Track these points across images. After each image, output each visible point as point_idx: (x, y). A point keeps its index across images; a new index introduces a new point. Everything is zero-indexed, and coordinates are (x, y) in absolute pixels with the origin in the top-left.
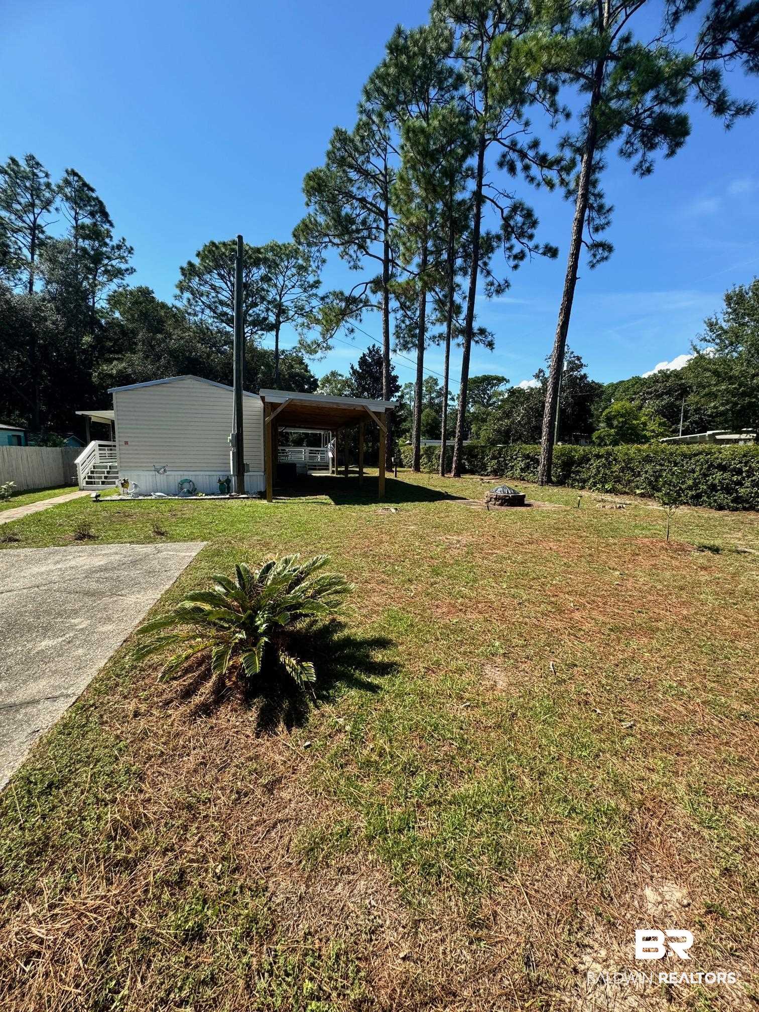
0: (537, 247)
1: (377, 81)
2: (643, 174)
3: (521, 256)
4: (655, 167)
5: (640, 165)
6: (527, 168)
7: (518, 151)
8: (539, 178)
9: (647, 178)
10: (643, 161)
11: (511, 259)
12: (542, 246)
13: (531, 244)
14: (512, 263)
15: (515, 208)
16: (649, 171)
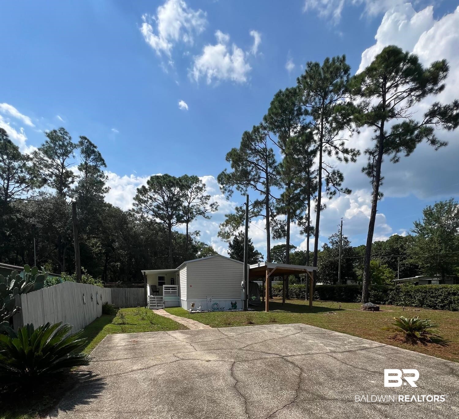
0: (342, 189)
1: (272, 115)
2: (395, 162)
3: (334, 193)
4: (400, 160)
5: (394, 158)
6: (337, 153)
7: (333, 146)
8: (343, 158)
9: (397, 164)
10: (395, 157)
11: (329, 194)
12: (344, 189)
13: (339, 188)
14: (329, 196)
15: (334, 173)
16: (397, 161)
